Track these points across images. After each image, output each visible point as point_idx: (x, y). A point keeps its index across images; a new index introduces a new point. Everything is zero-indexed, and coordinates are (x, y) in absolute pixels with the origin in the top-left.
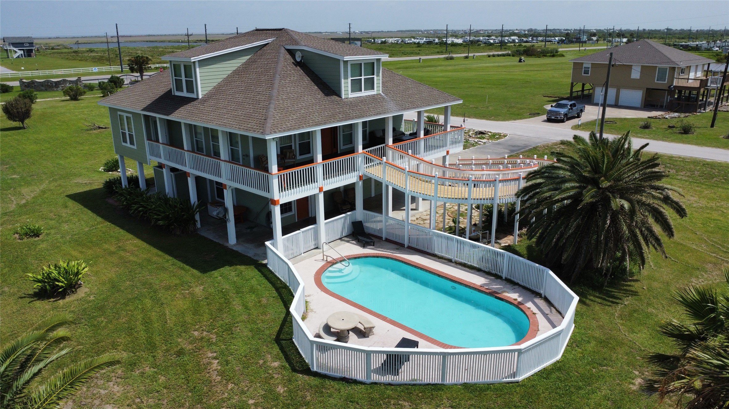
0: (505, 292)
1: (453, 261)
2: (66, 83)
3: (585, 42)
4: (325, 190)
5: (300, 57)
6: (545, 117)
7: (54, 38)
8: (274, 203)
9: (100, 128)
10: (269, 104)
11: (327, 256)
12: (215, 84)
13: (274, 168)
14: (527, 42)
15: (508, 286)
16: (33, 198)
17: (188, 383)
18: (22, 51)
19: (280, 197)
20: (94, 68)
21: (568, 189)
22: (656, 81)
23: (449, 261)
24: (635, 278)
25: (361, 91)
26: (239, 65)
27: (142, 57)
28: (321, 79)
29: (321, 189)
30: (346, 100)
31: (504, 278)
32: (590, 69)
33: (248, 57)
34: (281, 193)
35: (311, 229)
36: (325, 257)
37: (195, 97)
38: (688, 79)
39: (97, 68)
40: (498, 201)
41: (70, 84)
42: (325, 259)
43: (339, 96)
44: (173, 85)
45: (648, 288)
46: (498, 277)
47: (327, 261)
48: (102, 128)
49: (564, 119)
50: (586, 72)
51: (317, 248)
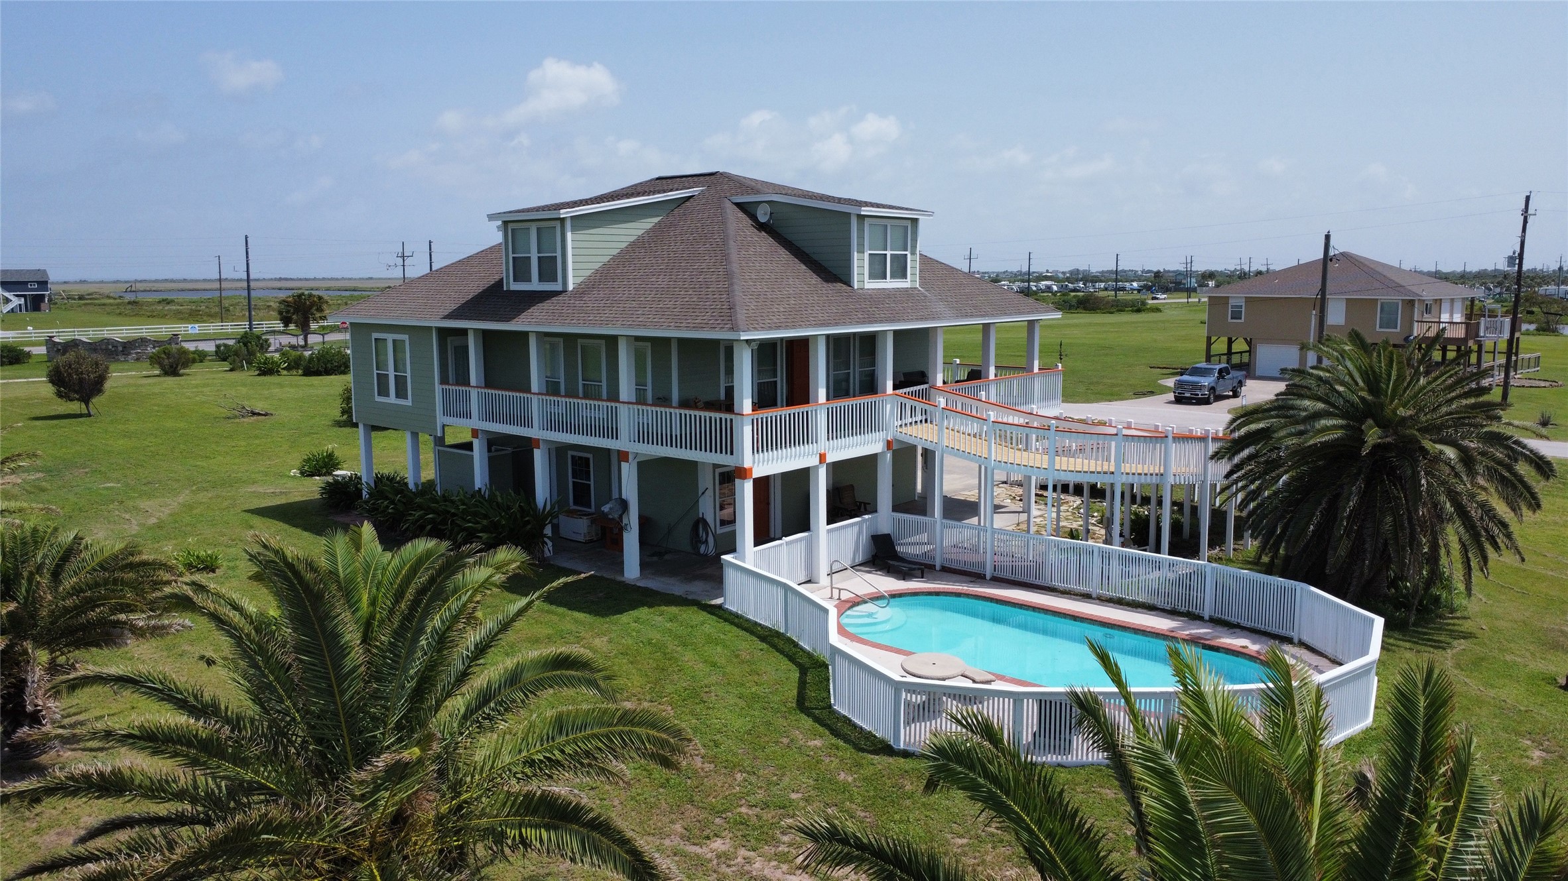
0: (1220, 637)
1: (1094, 596)
2: (147, 346)
3: (1195, 290)
4: (830, 459)
5: (766, 214)
6: (1171, 396)
7: (75, 282)
8: (743, 473)
9: (254, 414)
10: (732, 284)
11: (840, 590)
12: (597, 266)
13: (746, 405)
14: (1075, 290)
15: (1219, 629)
16: (171, 515)
17: (651, 774)
18: (23, 299)
19: (754, 462)
20: (190, 326)
21: (1326, 429)
22: (1378, 329)
23: (1086, 597)
24: (1458, 614)
25: (885, 278)
26: (640, 232)
27: (310, 296)
28: (807, 255)
29: (822, 458)
30: (861, 291)
31: (1207, 617)
32: (1243, 309)
33: (656, 220)
34: (756, 455)
35: (800, 540)
36: (836, 592)
37: (557, 287)
38: (1440, 322)
39: (196, 326)
40: (1171, 480)
41: (154, 348)
42: (836, 595)
43: (848, 283)
44: (507, 270)
45: (1490, 628)
46: (1194, 617)
47: (839, 599)
48: (259, 414)
49: (1209, 398)
50: (1236, 315)
51: (809, 582)
